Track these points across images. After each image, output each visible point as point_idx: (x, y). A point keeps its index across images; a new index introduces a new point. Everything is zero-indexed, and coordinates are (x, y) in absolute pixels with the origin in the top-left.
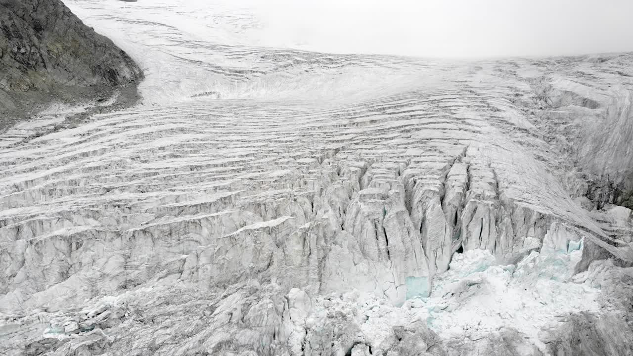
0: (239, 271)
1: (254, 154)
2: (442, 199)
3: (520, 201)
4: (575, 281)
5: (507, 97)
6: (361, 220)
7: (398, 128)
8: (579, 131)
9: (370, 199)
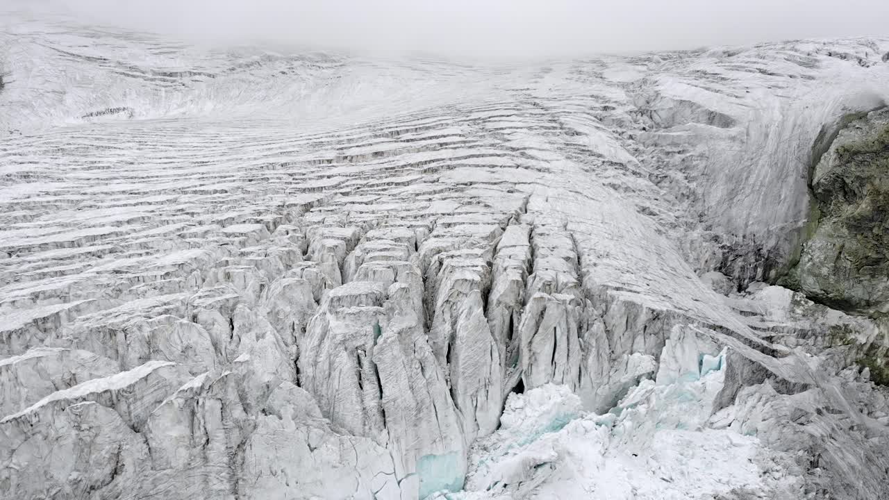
0: (48, 490)
1: (143, 218)
2: (486, 294)
3: (617, 289)
4: (715, 426)
5: (591, 112)
6: (328, 351)
7: (418, 164)
8: (704, 165)
9: (351, 305)
